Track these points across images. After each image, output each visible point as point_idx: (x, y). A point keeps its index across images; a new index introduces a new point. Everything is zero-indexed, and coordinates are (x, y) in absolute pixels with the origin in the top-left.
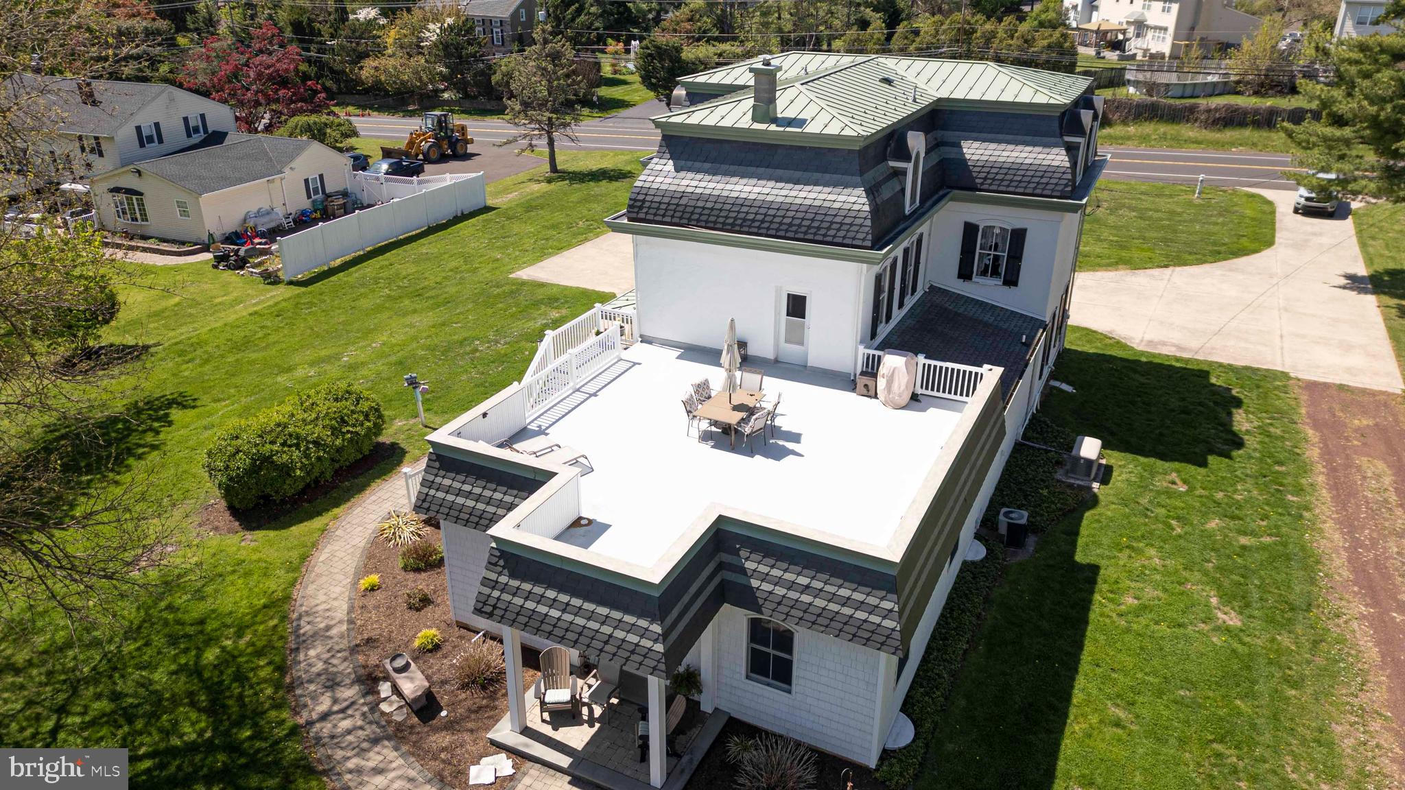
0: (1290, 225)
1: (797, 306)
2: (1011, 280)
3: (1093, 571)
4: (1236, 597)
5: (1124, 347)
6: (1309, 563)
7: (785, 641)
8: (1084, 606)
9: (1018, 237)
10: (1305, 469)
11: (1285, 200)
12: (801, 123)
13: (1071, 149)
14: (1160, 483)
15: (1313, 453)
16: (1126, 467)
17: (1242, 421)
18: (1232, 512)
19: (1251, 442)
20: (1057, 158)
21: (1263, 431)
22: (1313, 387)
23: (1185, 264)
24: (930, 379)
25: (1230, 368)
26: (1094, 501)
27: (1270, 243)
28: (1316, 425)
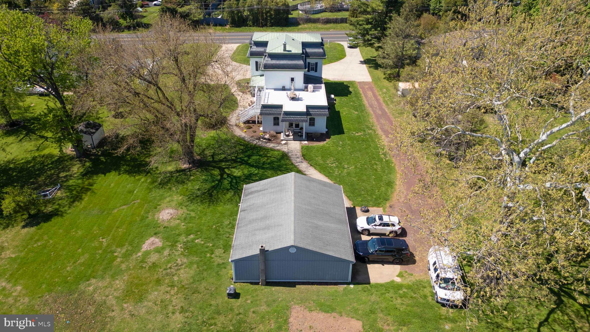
0: (348, 51)
1: (292, 80)
2: (316, 71)
3: (339, 112)
4: (357, 110)
5: (328, 80)
6: (364, 105)
7: (314, 119)
8: (340, 115)
9: (316, 64)
10: (361, 94)
11: (345, 44)
12: (291, 51)
13: (323, 48)
14: (343, 100)
15: (361, 92)
16: (338, 99)
17: (351, 89)
18: (353, 102)
19: (353, 92)
20: (321, 50)
21: (354, 90)
22: (359, 82)
23: (332, 62)
24: (314, 88)
25: (346, 81)
26: (335, 104)
27: (345, 56)
28: (361, 88)
